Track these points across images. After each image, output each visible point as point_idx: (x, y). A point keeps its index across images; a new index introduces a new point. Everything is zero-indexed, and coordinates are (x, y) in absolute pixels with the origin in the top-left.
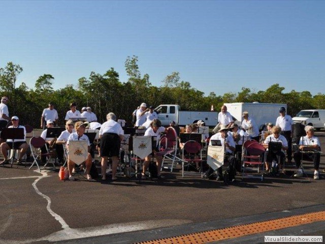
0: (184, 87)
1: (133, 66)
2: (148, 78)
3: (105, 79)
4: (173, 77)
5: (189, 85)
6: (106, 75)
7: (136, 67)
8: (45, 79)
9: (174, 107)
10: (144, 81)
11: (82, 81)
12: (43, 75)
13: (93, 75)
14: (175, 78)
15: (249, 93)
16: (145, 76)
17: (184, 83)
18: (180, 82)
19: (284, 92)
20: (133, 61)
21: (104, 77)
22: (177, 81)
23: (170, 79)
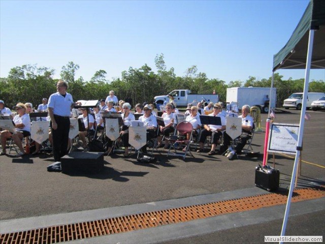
0: (201, 77)
1: (160, 62)
2: (173, 70)
3: (140, 73)
4: (193, 69)
5: (205, 75)
6: (140, 69)
7: (163, 62)
8: (100, 73)
9: (184, 91)
10: (170, 73)
11: (124, 74)
12: (99, 71)
13: (131, 69)
14: (194, 70)
15: (255, 81)
16: (171, 69)
17: (202, 73)
18: (198, 73)
19: (283, 79)
20: (161, 58)
21: (140, 71)
22: (195, 72)
23: (190, 70)
